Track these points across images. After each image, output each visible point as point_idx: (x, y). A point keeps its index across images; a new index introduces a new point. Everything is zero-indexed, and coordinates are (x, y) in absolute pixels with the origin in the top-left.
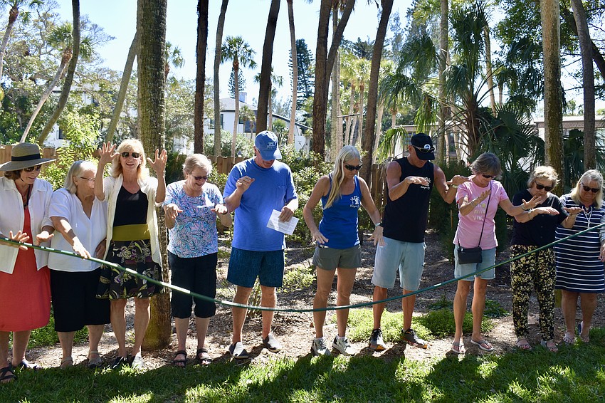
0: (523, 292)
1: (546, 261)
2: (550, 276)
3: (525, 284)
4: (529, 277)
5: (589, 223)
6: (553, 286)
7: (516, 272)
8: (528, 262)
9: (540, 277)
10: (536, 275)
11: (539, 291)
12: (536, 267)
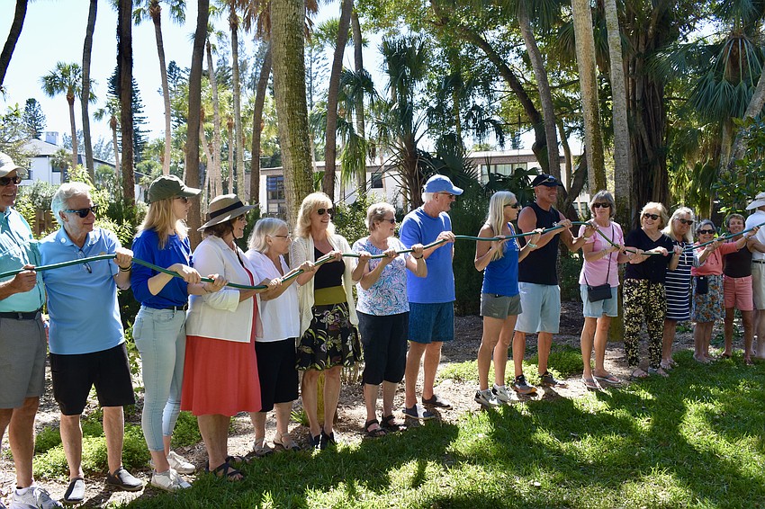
0: (635, 323)
1: (657, 295)
2: (661, 308)
3: (636, 315)
4: (641, 309)
5: (686, 257)
6: (663, 317)
7: (629, 304)
8: (640, 295)
9: (651, 309)
10: (647, 307)
11: (650, 322)
12: (647, 300)
